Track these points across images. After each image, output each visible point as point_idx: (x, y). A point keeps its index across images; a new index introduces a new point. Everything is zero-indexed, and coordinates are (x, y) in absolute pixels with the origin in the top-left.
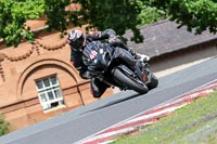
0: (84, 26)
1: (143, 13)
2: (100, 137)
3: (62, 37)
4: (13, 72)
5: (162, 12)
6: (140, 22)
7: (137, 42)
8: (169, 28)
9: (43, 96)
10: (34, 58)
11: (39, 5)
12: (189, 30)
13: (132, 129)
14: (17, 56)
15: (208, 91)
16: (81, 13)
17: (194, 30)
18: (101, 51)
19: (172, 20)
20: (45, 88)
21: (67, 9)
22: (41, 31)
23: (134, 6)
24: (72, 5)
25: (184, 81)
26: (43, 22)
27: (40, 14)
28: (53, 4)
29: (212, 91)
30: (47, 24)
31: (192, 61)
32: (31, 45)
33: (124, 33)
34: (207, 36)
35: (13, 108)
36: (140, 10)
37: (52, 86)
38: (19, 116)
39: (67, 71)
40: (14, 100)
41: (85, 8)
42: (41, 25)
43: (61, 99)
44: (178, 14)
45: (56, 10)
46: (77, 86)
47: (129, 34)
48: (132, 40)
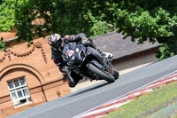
1: (95, 27)
3: (29, 46)
5: (111, 25)
6: (92, 34)
9: (14, 94)
10: (7, 63)
11: (10, 19)
12: (133, 40)
15: (148, 91)
16: (45, 26)
17: (137, 40)
18: (77, 50)
20: (15, 88)
21: (33, 23)
22: (12, 41)
23: (87, 21)
24: (38, 20)
25: (129, 82)
27: (11, 27)
28: (22, 19)
29: (151, 90)
31: (136, 66)
32: (4, 53)
34: (147, 45)
36: (93, 24)
37: (21, 86)
39: (33, 74)
41: (48, 22)
43: (29, 96)
44: (124, 27)
45: (24, 24)
46: (41, 86)
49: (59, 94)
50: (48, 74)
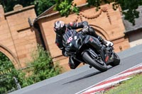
2: (122, 75)
3: (97, 10)
22: (83, 7)
30: (87, 1)
32: (77, 16)
33: (137, 8)
39: (101, 33)
49: (121, 49)
50: (113, 33)
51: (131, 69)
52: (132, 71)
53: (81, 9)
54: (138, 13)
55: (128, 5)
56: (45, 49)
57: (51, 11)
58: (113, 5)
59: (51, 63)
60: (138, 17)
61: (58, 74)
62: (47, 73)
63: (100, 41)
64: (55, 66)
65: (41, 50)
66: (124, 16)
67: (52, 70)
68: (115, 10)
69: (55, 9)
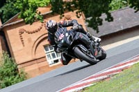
0: (75, 11)
1: (113, 3)
2: (85, 82)
3: (61, 18)
4: (30, 40)
7: (109, 21)
8: (130, 12)
9: (49, 56)
13: (106, 76)
14: (32, 31)
19: (131, 7)
20: (50, 51)
21: (64, 0)
22: (47, 14)
26: (49, 9)
27: (47, 3)
30: (51, 9)
33: (100, 15)
35: (29, 63)
36: (111, 1)
38: (33, 68)
40: (30, 58)
42: (47, 11)
44: (135, 4)
45: (57, 1)
47: (104, 16)
48: (106, 20)
51: (94, 75)
52: (95, 77)
53: (45, 17)
54: (102, 20)
55: (91, 13)
56: (10, 56)
57: (16, 19)
58: (77, 13)
59: (16, 70)
60: (101, 24)
61: (23, 80)
62: (12, 79)
63: (89, 37)
64: (20, 73)
65: (7, 57)
66: (87, 24)
67: (17, 76)
68: (79, 17)
69: (19, 16)
